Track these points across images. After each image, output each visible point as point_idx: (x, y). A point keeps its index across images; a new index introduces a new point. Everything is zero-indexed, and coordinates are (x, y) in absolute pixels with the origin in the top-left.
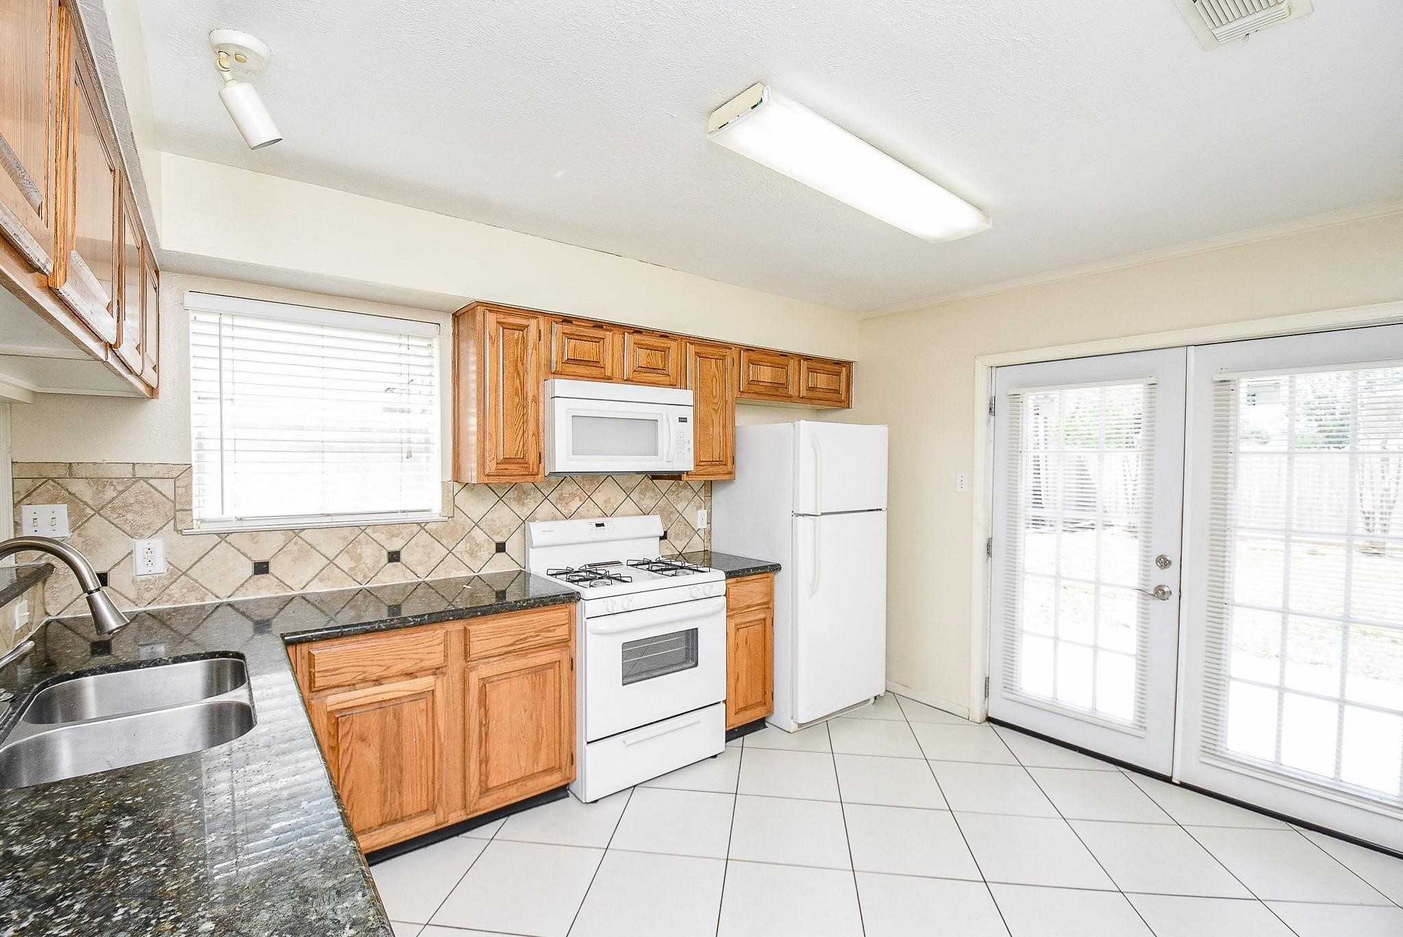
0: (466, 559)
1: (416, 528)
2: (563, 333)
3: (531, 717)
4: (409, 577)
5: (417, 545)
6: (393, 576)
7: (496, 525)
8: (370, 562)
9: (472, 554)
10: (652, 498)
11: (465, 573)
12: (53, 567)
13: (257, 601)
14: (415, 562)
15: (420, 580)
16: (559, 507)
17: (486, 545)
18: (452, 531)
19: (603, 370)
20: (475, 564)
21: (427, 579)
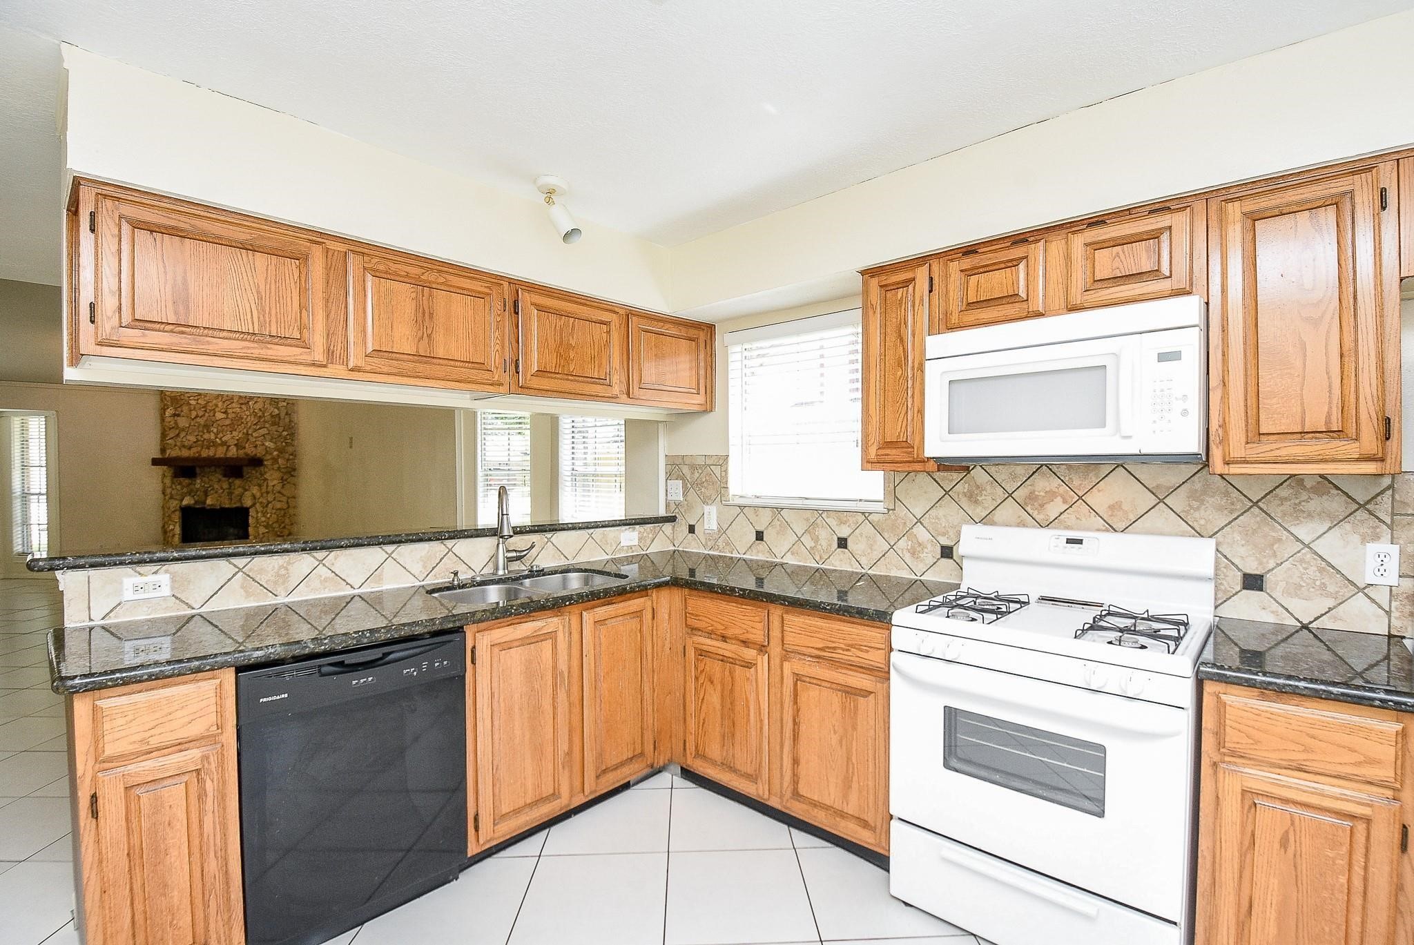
0: (907, 557)
1: (861, 518)
2: (962, 271)
3: (841, 742)
4: (854, 567)
5: (861, 535)
6: (840, 562)
7: (941, 525)
8: (824, 544)
9: (913, 553)
10: (1220, 509)
11: (906, 574)
12: (676, 517)
13: (757, 561)
14: (859, 553)
15: (863, 571)
16: (1028, 509)
17: (929, 546)
18: (893, 525)
19: (1024, 305)
20: (917, 565)
21: (869, 572)
